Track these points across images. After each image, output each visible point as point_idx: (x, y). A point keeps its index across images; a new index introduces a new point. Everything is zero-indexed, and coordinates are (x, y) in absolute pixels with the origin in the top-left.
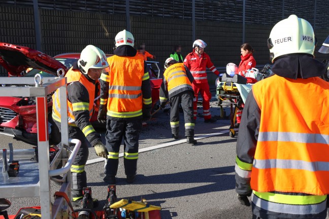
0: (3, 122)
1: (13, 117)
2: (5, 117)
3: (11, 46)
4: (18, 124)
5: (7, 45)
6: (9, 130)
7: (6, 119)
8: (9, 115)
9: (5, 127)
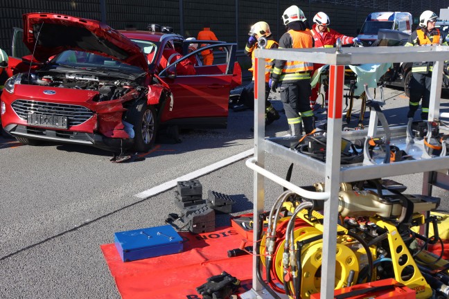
0: (73, 124)
1: (88, 118)
2: (76, 117)
3: (69, 18)
4: (96, 126)
5: (62, 17)
6: (82, 135)
7: (78, 121)
8: (82, 114)
9: (76, 131)
